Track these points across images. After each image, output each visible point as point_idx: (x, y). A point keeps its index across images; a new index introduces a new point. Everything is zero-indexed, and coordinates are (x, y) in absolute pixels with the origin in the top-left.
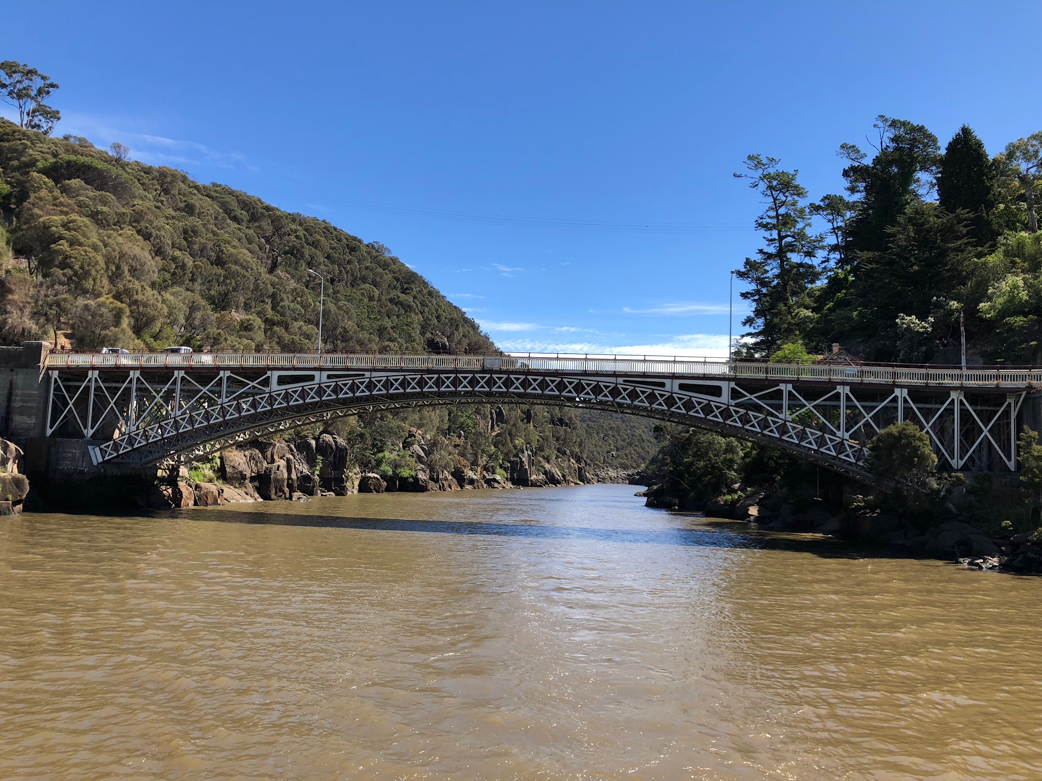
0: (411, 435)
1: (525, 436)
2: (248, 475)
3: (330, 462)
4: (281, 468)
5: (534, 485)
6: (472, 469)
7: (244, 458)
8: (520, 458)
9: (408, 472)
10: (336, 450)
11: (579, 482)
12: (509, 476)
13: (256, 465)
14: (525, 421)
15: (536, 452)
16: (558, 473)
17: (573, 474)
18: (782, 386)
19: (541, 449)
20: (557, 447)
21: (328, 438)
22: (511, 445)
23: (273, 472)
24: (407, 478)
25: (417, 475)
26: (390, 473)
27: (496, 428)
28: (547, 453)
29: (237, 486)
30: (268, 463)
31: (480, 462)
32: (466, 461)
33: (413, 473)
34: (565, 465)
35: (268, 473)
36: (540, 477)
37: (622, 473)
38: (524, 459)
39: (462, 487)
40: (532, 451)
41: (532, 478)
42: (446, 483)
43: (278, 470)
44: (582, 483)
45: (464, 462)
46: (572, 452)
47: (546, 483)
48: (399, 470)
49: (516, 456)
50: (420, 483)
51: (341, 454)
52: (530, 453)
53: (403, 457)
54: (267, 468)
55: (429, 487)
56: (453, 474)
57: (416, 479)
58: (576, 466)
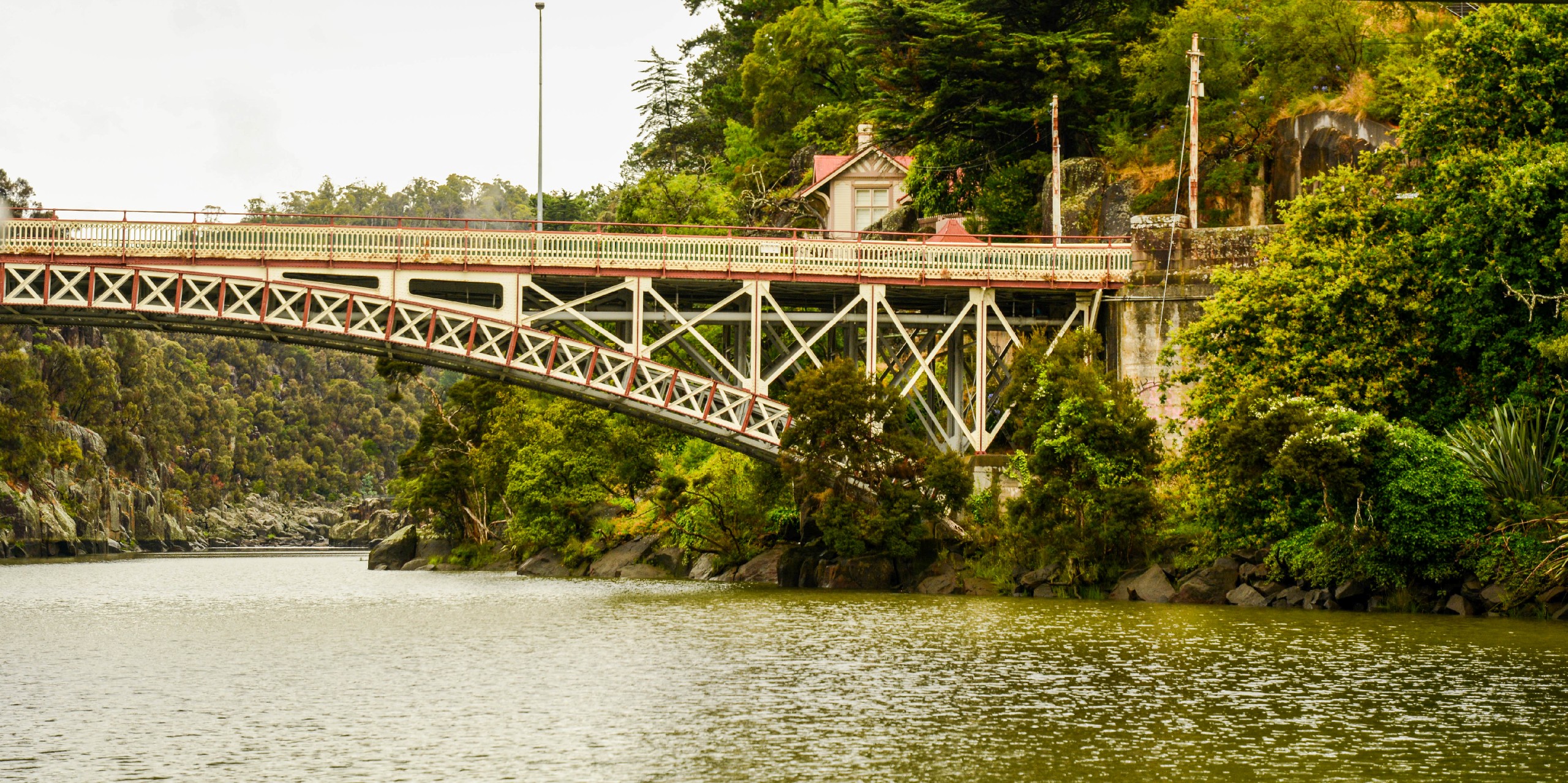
18: (630, 283)
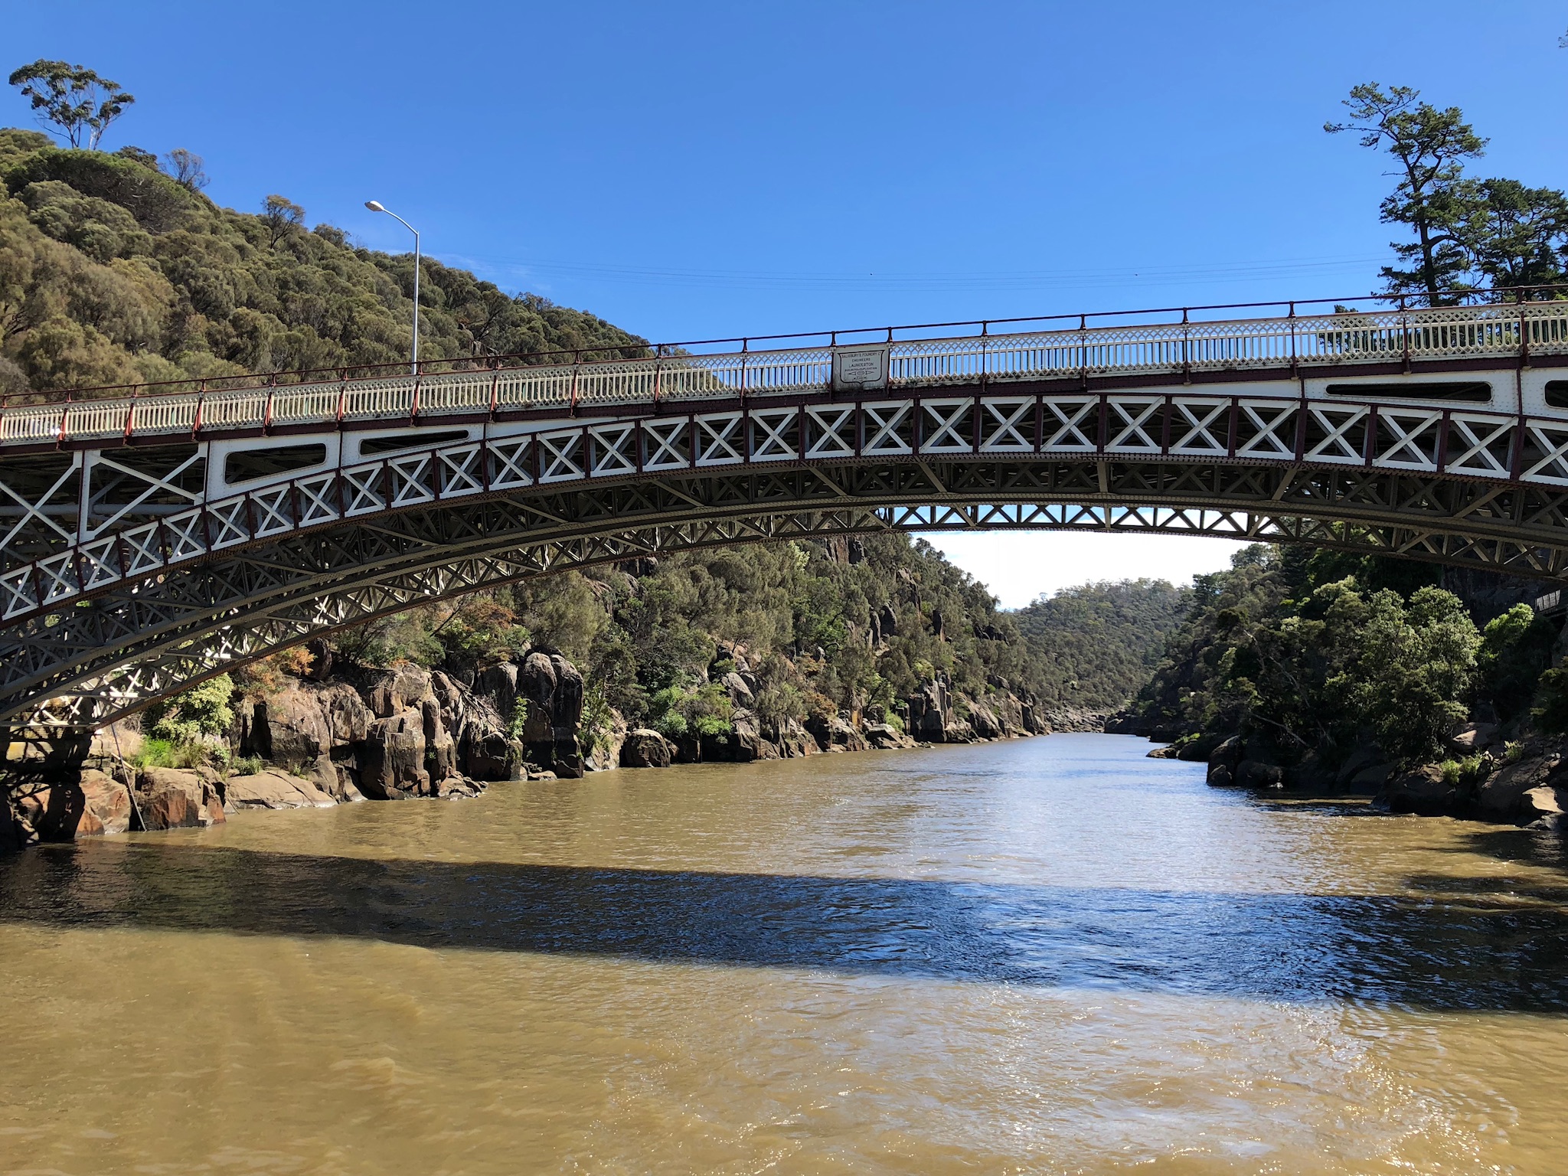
0: (723, 654)
1: (933, 655)
2: (325, 744)
3: (547, 709)
4: (408, 726)
5: (953, 739)
6: (841, 716)
7: (317, 707)
8: (926, 693)
9: (716, 724)
10: (559, 684)
11: (1025, 733)
12: (908, 726)
13: (347, 720)
14: (932, 630)
15: (953, 684)
16: (991, 719)
17: (1015, 720)
19: (960, 677)
20: (988, 673)
21: (542, 660)
22: (909, 673)
23: (388, 735)
24: (715, 736)
25: (735, 729)
26: (684, 727)
27: (882, 644)
28: (969, 685)
29: (297, 769)
30: (377, 716)
31: (856, 702)
32: (829, 701)
33: (728, 727)
34: (1001, 703)
35: (376, 737)
36: (962, 727)
37: (1090, 715)
38: (932, 696)
39: (824, 748)
40: (945, 681)
41: (949, 728)
42: (793, 744)
43: (401, 730)
44: (1030, 734)
45: (826, 703)
46: (1011, 682)
47: (973, 736)
48: (700, 721)
49: (919, 690)
50: (743, 744)
51: (569, 692)
52: (943, 685)
53: (707, 695)
54: (375, 727)
55: (761, 751)
56: (808, 726)
57: (733, 737)
58: (1019, 705)
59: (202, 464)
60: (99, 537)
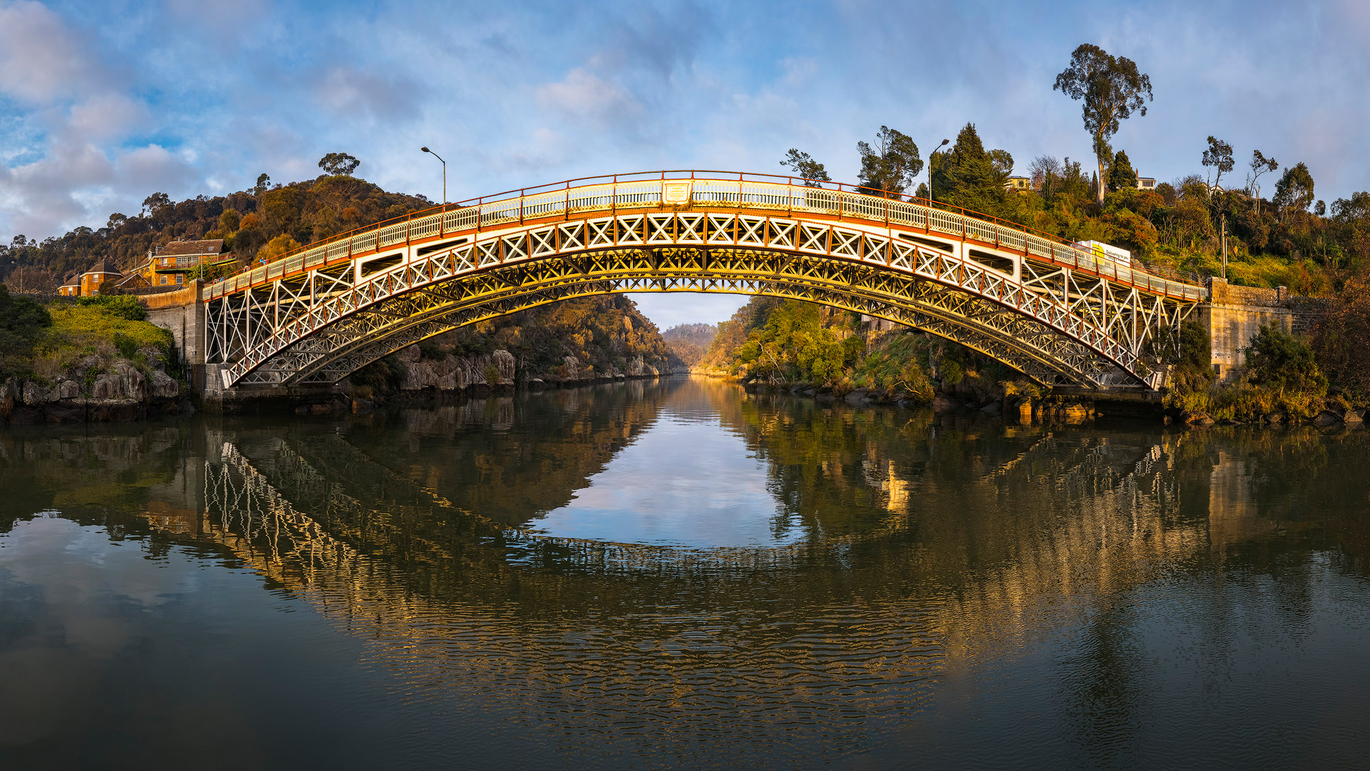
3: (502, 372)
21: (499, 352)
59: (352, 270)
60: (318, 306)
